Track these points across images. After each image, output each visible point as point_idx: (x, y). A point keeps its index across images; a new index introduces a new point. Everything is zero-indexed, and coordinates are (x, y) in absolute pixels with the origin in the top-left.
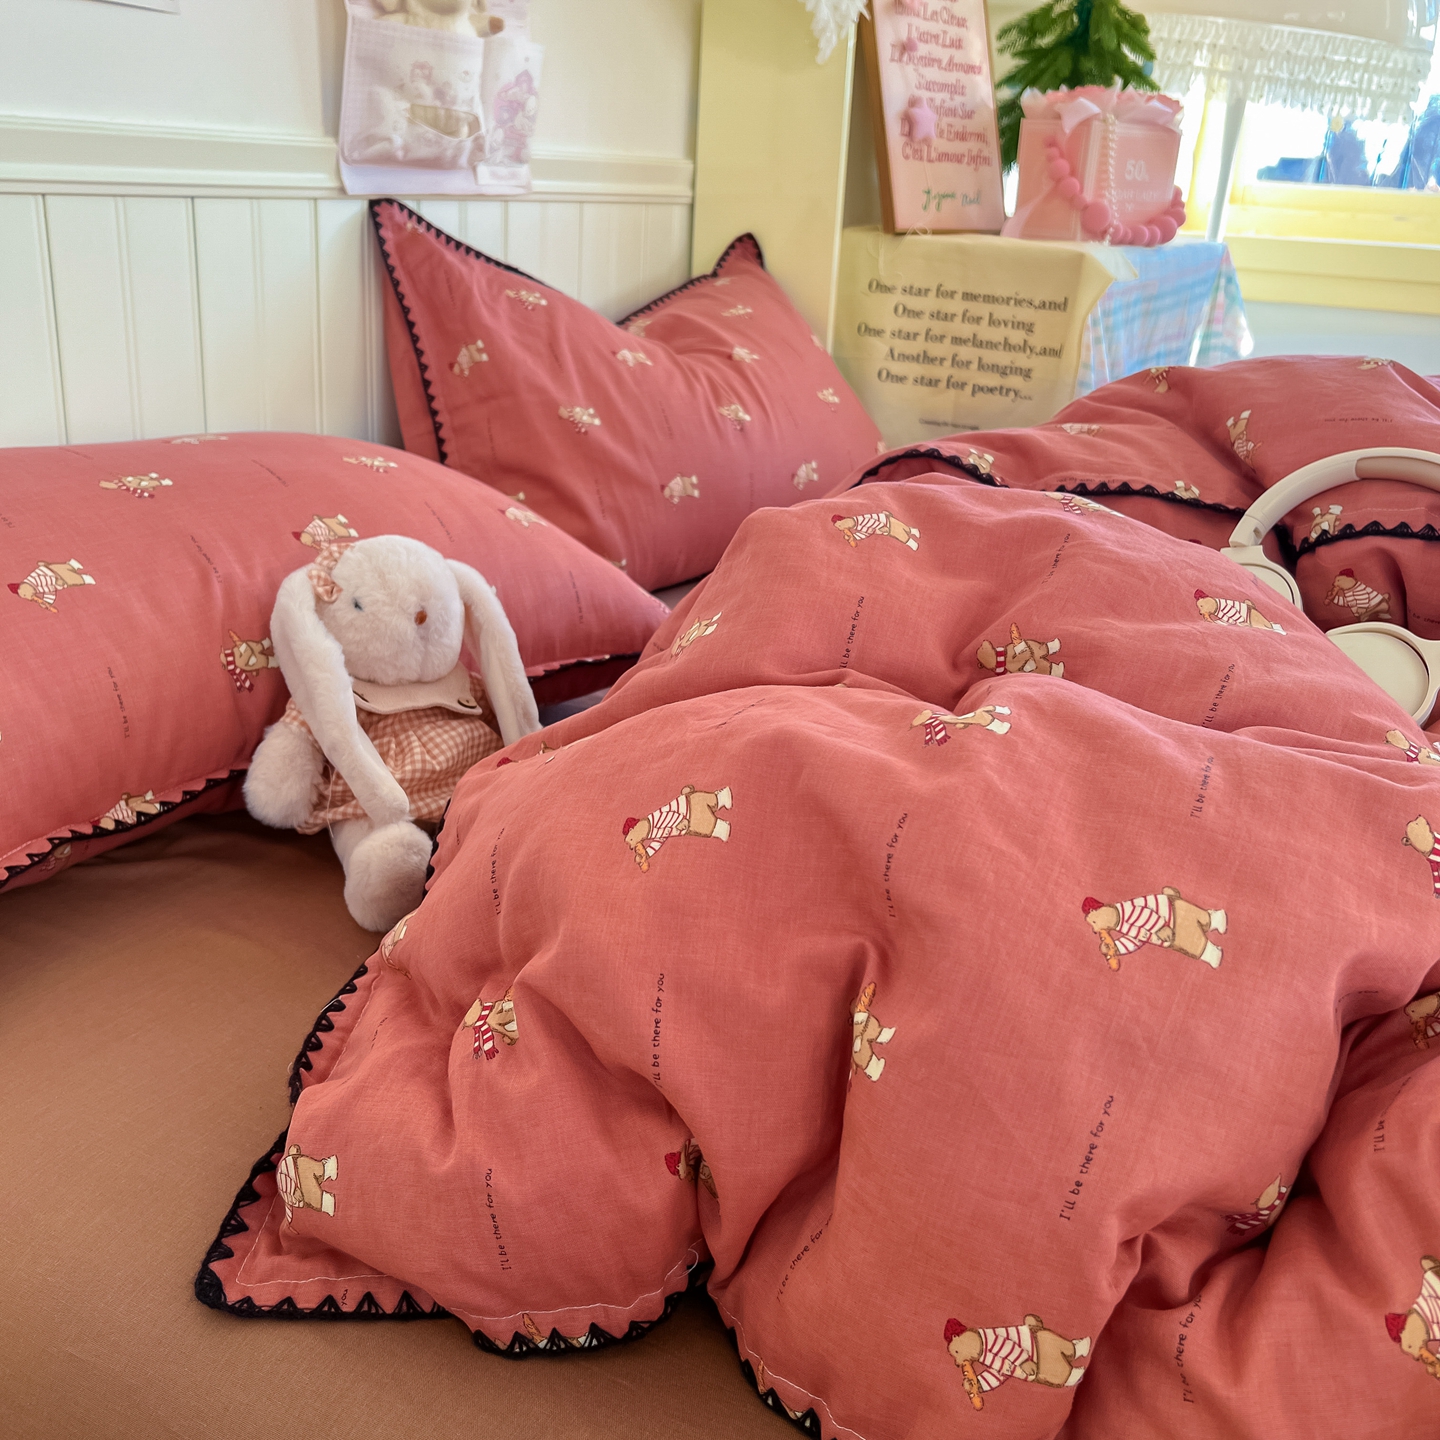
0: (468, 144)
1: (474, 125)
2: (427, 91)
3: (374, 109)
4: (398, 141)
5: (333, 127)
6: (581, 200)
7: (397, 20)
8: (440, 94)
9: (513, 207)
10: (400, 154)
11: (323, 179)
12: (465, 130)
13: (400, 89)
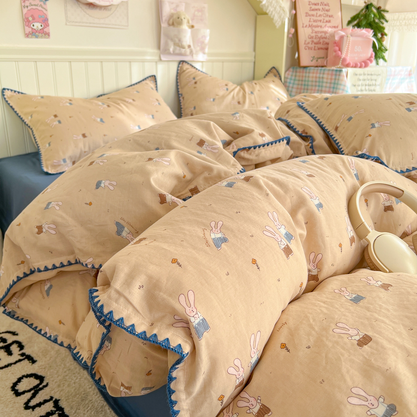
0: (188, 51)
1: (189, 46)
2: (177, 40)
3: (166, 44)
4: (171, 50)
5: (159, 48)
6: (223, 62)
7: (172, 27)
8: (180, 40)
9: (204, 63)
10: (172, 52)
11: (157, 58)
12: (187, 47)
13: (172, 40)
